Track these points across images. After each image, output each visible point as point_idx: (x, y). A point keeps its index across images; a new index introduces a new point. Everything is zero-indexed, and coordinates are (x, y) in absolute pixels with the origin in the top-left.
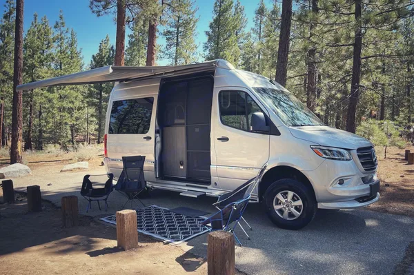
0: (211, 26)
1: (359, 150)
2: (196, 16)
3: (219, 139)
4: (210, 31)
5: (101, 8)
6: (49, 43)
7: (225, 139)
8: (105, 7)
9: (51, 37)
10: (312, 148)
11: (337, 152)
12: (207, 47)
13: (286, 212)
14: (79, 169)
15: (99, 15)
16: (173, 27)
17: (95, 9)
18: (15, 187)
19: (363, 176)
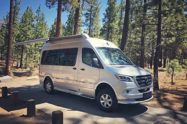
0: (106, 11)
1: (137, 77)
2: (100, 5)
3: (81, 69)
4: (106, 13)
5: (51, 5)
6: (32, 19)
7: (83, 70)
8: (53, 4)
9: (33, 16)
10: (115, 75)
11: (127, 78)
12: (105, 21)
13: (105, 104)
14: (35, 79)
15: (50, 8)
16: (89, 11)
17: (48, 5)
18: (8, 88)
19: (139, 89)
